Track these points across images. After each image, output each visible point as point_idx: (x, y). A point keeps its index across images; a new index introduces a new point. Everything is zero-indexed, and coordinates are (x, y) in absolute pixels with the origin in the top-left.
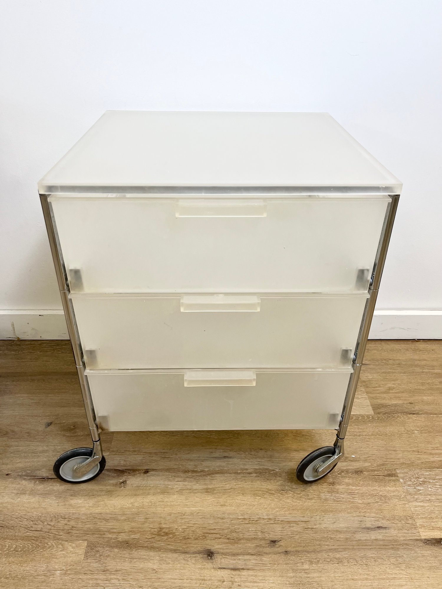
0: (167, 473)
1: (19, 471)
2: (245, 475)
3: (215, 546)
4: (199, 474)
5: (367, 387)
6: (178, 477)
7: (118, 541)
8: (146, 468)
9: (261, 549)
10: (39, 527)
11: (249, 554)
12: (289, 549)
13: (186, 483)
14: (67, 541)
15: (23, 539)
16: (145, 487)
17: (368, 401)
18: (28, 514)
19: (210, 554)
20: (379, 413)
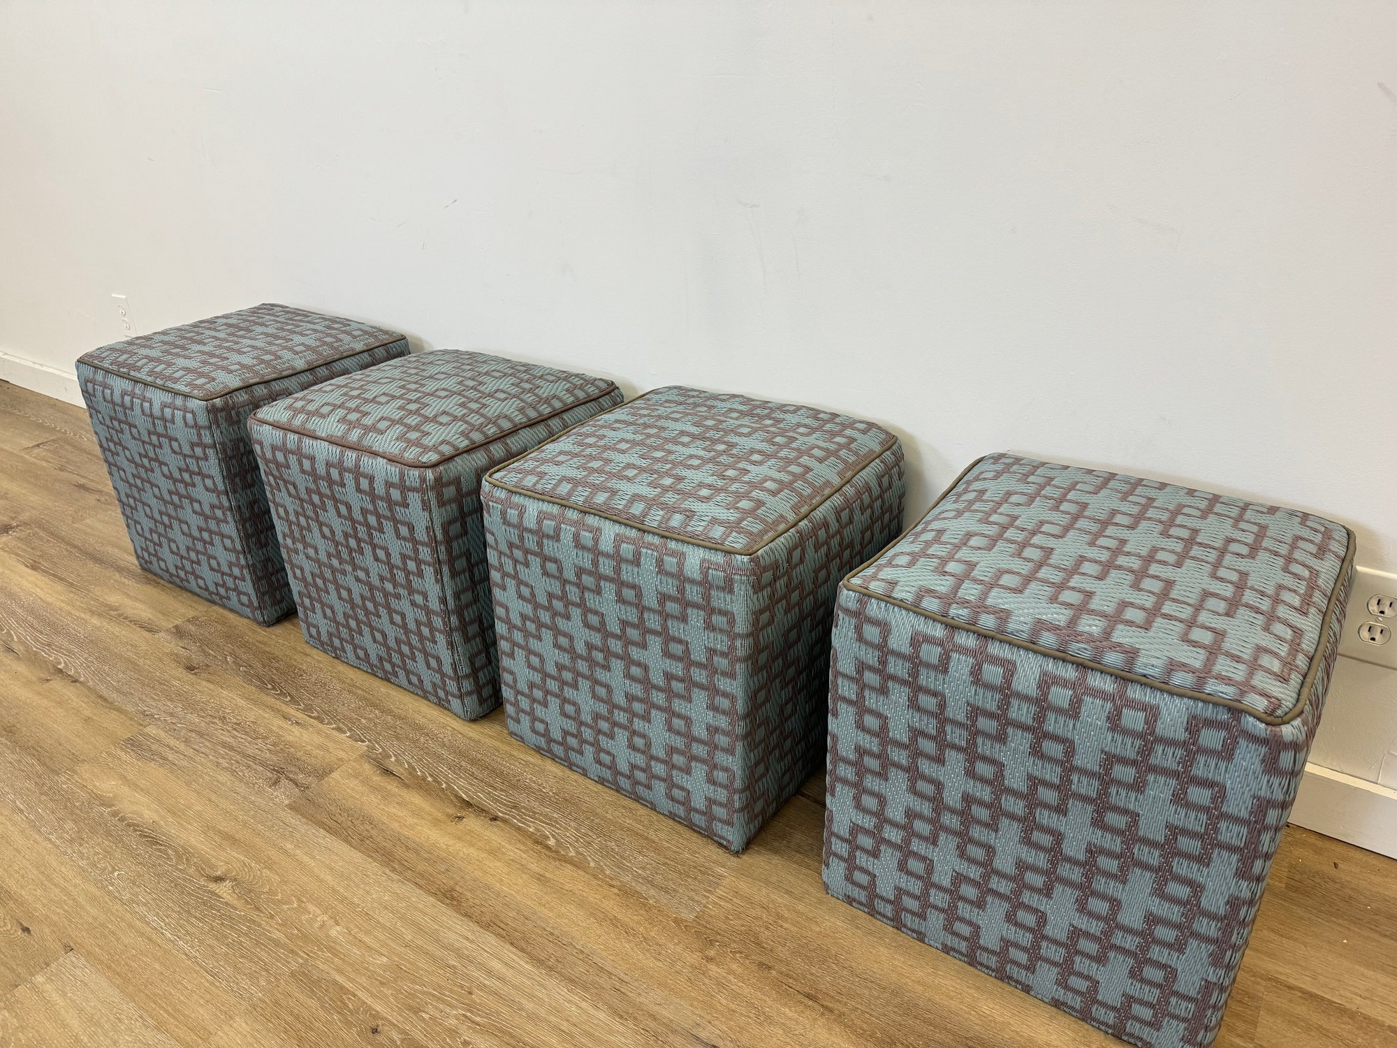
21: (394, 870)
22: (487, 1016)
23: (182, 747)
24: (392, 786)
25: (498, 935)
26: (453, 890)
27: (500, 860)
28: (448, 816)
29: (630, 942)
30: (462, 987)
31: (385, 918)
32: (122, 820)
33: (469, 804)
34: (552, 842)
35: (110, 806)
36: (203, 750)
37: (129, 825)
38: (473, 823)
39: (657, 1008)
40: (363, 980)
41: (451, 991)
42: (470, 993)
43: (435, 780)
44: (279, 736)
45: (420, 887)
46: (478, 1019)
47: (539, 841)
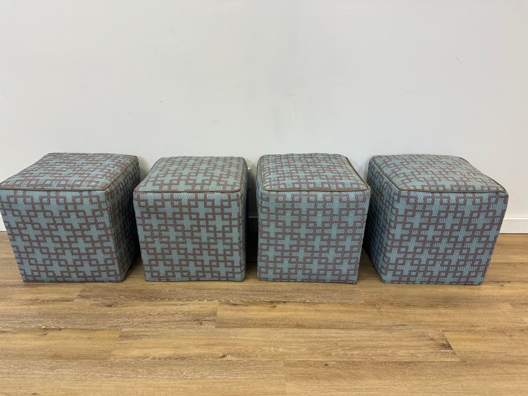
21: (275, 328)
22: (348, 346)
23: (148, 330)
24: (242, 308)
25: (325, 328)
26: (298, 324)
27: (300, 311)
28: (271, 307)
29: (357, 314)
30: (333, 344)
31: (290, 340)
32: (159, 359)
33: (272, 302)
34: (308, 301)
35: (148, 357)
36: (157, 327)
37: (165, 359)
38: (279, 306)
39: (381, 324)
40: (306, 356)
41: (332, 346)
42: (337, 344)
43: (253, 300)
44: (181, 311)
45: (288, 328)
46: (347, 348)
47: (304, 302)
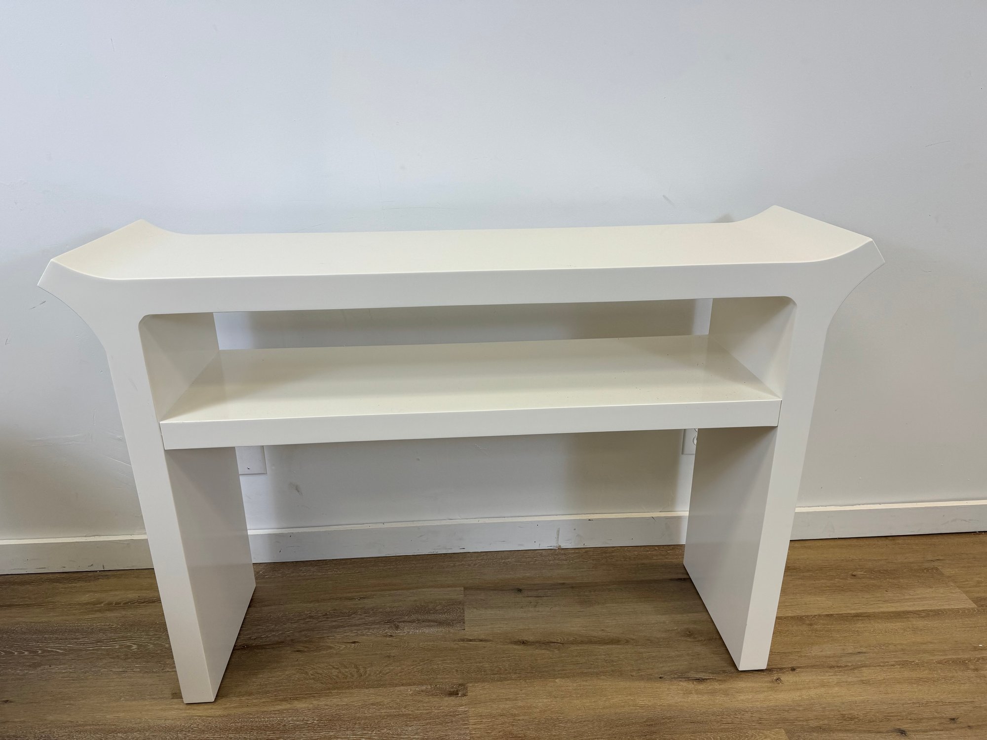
0: (814, 670)
1: (668, 674)
2: (889, 667)
3: (904, 727)
4: (846, 669)
5: (956, 582)
6: (827, 672)
7: (812, 727)
8: (790, 666)
9: (946, 726)
10: (729, 720)
11: (937, 730)
12: (970, 724)
13: (838, 677)
14: (764, 730)
15: (722, 731)
16: (801, 682)
17: (965, 595)
18: (708, 710)
19: (903, 732)
20: (982, 606)
